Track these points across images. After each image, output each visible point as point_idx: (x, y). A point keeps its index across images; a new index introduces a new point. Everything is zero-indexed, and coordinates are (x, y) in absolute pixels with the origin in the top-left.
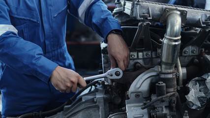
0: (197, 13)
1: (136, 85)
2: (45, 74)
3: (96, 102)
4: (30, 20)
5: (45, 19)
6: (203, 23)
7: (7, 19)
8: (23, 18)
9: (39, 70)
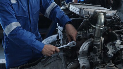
0: (110, 12)
1: (82, 48)
2: (39, 50)
3: (59, 57)
4: (24, 17)
5: (31, 15)
6: (113, 17)
7: (15, 18)
8: (21, 16)
9: (36, 48)
